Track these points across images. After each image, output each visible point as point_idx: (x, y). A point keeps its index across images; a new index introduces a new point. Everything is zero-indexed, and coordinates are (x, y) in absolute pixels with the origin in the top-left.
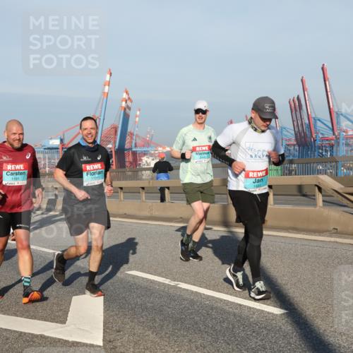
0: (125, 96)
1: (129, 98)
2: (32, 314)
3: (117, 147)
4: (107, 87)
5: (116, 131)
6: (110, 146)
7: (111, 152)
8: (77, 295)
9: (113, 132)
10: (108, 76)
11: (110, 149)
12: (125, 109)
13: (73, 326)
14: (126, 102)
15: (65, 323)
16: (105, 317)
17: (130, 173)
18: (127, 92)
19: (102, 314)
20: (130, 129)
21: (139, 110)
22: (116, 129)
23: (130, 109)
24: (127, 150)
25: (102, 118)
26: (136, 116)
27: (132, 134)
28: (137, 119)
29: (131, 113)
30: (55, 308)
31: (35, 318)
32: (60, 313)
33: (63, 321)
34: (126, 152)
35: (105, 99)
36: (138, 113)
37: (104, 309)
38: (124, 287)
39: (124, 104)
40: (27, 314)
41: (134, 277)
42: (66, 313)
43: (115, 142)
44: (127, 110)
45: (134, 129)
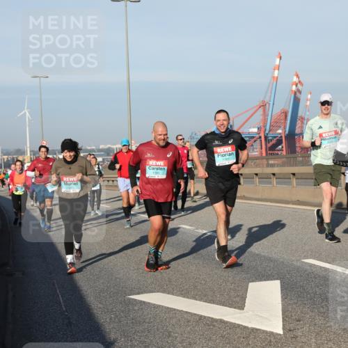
0: (295, 79)
1: (300, 82)
2: (210, 298)
3: (287, 132)
4: (276, 72)
5: (286, 116)
6: (280, 131)
7: (281, 137)
8: (253, 281)
9: (283, 117)
10: (278, 60)
11: (280, 134)
12: (295, 93)
13: (250, 313)
14: (297, 85)
15: (243, 309)
16: (283, 305)
17: (301, 159)
18: (297, 76)
19: (280, 302)
20: (300, 113)
21: (311, 94)
22: (286, 114)
23: (300, 92)
24: (297, 135)
25: (271, 103)
26: (307, 100)
27: (303, 119)
28: (308, 103)
29: (302, 97)
30: (232, 293)
31: (214, 303)
32: (238, 299)
33: (242, 307)
34: (296, 137)
35: (275, 83)
36: (309, 96)
37: (282, 297)
38: (301, 276)
39: (294, 88)
40: (206, 298)
41: (311, 265)
42: (244, 299)
43: (285, 128)
44: (298, 94)
45: (305, 114)
